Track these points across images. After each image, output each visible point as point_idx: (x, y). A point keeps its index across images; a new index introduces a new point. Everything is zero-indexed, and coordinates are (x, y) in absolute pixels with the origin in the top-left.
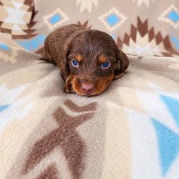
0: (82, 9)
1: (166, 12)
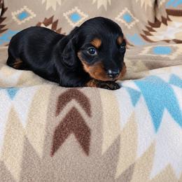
0: (47, 8)
1: (121, 14)
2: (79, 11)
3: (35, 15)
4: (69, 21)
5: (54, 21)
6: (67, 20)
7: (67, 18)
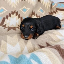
2: (25, 8)
3: (7, 10)
4: (22, 12)
5: (16, 12)
6: (21, 11)
7: (21, 10)
